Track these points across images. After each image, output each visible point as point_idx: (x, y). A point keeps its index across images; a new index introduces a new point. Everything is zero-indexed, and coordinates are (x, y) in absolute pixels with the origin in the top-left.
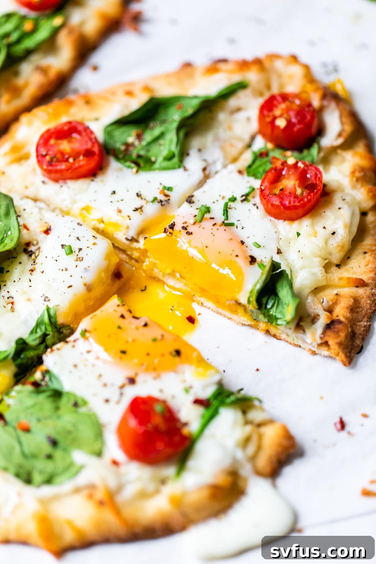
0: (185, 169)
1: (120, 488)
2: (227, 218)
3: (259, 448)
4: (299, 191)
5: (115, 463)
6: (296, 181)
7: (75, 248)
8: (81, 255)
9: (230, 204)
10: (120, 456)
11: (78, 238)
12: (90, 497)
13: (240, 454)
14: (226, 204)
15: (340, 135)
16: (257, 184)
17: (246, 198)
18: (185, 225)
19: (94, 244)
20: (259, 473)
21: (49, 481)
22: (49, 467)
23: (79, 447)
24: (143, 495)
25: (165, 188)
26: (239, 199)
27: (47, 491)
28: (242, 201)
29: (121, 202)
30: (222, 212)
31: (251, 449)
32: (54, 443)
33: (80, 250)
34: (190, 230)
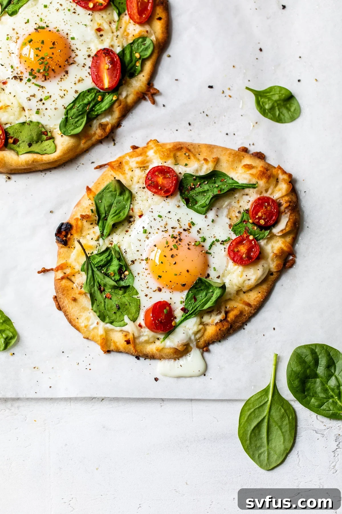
0: (206, 217)
1: (139, 337)
2: (210, 249)
3: (203, 336)
4: (244, 256)
5: (140, 326)
6: (246, 250)
7: (148, 232)
8: (149, 236)
9: (216, 242)
10: (143, 324)
11: (151, 227)
12: (126, 336)
13: (193, 337)
14: (214, 242)
15: (282, 231)
16: (234, 237)
17: (223, 243)
18: (189, 243)
19: (157, 233)
20: (198, 347)
21: (111, 323)
22: (114, 317)
23: (128, 315)
24: (147, 342)
25: (192, 222)
26: (220, 242)
27: (109, 326)
28: (221, 244)
29: (169, 219)
30: (209, 245)
31: (198, 336)
32: (119, 308)
33: (150, 233)
34: (190, 247)
